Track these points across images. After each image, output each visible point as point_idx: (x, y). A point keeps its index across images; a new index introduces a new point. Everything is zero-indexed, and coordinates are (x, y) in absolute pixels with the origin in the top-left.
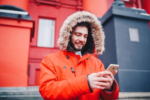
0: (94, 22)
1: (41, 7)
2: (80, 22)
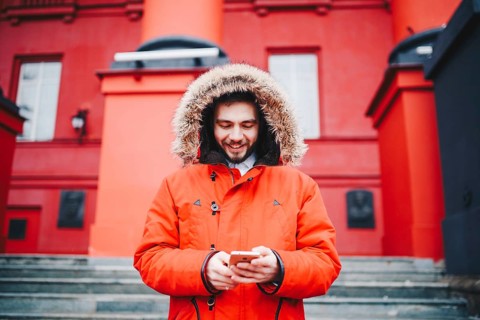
0: (258, 88)
1: (272, 18)
2: (218, 96)
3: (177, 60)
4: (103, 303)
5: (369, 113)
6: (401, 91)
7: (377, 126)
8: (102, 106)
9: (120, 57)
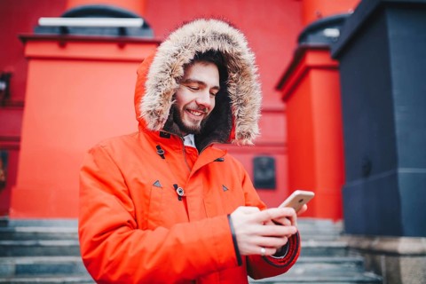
3: (103, 29)
4: (23, 266)
5: (279, 87)
6: (309, 69)
7: (285, 99)
8: (25, 71)
9: (44, 21)
